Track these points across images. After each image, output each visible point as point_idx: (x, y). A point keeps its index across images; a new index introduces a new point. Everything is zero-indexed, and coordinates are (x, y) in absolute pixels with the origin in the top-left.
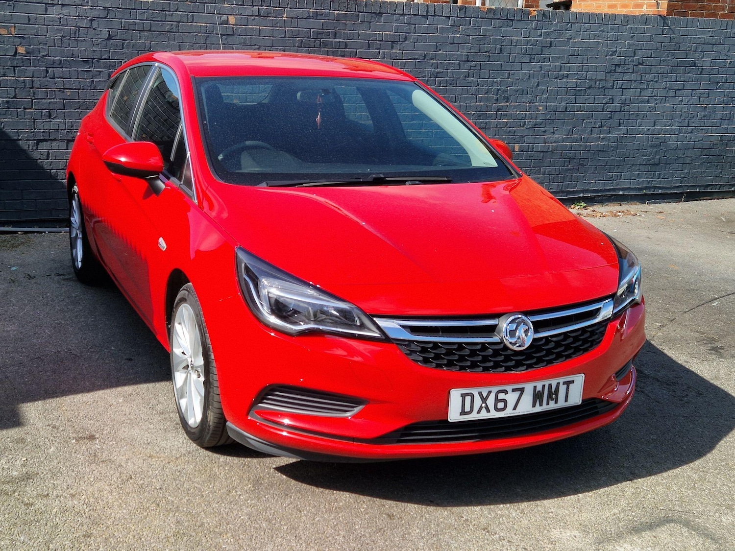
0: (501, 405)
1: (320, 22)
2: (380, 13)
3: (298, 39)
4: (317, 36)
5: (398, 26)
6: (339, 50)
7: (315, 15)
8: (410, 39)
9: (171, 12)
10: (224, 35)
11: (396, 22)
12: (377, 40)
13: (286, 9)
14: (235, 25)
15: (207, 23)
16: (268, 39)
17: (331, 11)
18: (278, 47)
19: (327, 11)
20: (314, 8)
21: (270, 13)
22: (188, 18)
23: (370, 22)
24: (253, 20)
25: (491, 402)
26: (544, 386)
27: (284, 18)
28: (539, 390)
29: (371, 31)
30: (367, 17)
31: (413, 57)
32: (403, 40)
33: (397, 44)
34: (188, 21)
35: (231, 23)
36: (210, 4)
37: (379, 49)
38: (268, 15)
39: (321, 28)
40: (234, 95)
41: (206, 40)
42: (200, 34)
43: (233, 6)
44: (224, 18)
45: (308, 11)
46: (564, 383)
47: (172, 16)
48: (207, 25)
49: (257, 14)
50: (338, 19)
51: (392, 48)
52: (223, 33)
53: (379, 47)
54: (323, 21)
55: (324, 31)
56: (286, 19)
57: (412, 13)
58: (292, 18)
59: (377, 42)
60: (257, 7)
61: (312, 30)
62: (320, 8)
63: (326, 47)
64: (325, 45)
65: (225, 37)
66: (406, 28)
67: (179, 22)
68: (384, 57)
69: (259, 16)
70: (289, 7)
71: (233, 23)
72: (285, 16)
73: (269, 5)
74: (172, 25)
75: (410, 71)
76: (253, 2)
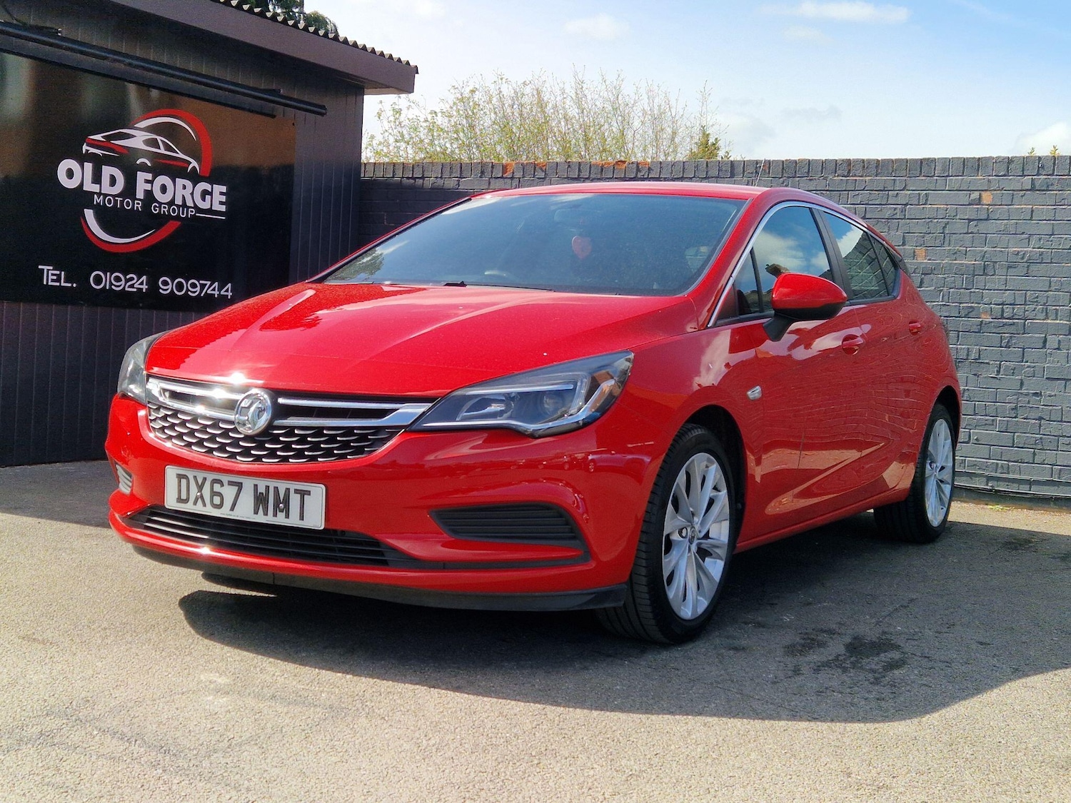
0: (217, 500)
9: (896, 192)
10: (973, 220)
14: (992, 205)
15: (947, 205)
16: (1046, 223)
18: (1062, 236)
21: (1052, 185)
22: (919, 199)
24: (1022, 196)
25: (206, 491)
26: (267, 487)
28: (261, 491)
34: (919, 202)
35: (985, 202)
36: (955, 178)
38: (1048, 186)
40: (983, 306)
41: (944, 228)
42: (936, 220)
43: (990, 178)
44: (975, 195)
46: (297, 491)
47: (896, 197)
48: (949, 206)
49: (1030, 187)
52: (972, 218)
60: (1031, 177)
65: (975, 223)
67: (906, 205)
69: (1033, 189)
71: (989, 203)
73: (1051, 172)
74: (895, 209)
76: (1023, 171)
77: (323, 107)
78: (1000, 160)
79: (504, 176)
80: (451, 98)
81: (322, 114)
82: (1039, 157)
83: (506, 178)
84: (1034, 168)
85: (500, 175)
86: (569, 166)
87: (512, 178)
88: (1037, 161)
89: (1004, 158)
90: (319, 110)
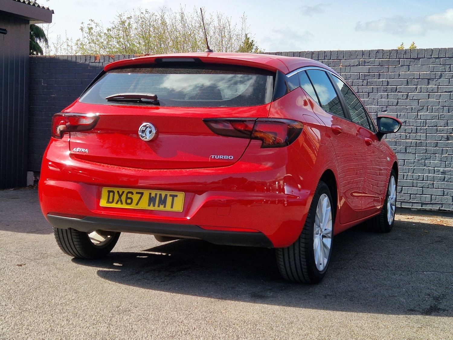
1: (367, 67)
2: (417, 58)
3: (350, 80)
4: (365, 78)
5: (434, 67)
6: (382, 87)
7: (364, 63)
8: (445, 76)
11: (432, 64)
12: (415, 78)
13: (342, 60)
17: (376, 59)
19: (373, 59)
20: (363, 58)
21: (330, 64)
23: (409, 66)
27: (340, 67)
29: (410, 72)
30: (407, 62)
31: (448, 90)
32: (438, 77)
33: (433, 81)
37: (417, 85)
39: (368, 72)
45: (358, 61)
50: (381, 65)
51: (428, 83)
53: (416, 83)
54: (370, 66)
55: (370, 74)
56: (341, 67)
57: (447, 57)
58: (346, 66)
59: (416, 80)
60: (321, 60)
61: (361, 74)
62: (368, 58)
63: (372, 85)
64: (371, 83)
66: (441, 68)
68: (421, 91)
70: (344, 59)
72: (341, 65)
73: (330, 58)
75: (445, 101)
76: (318, 58)
77: (5, 30)
78: (309, 53)
79: (96, 61)
80: (117, 21)
81: (5, 33)
82: (325, 51)
83: (97, 62)
84: (323, 57)
85: (94, 61)
86: (124, 57)
87: (99, 62)
88: (324, 53)
89: (310, 52)
90: (3, 31)
